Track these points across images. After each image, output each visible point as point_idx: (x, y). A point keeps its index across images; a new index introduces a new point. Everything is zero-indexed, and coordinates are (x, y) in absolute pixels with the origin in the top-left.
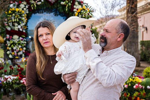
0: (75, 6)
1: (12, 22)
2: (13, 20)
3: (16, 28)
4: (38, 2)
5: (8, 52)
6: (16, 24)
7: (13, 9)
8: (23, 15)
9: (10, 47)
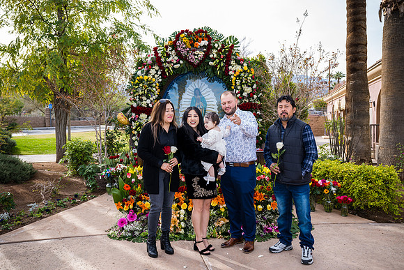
0: (230, 67)
1: (139, 95)
2: (140, 93)
3: (144, 104)
4: (174, 64)
5: (134, 138)
6: (144, 98)
7: (141, 77)
8: (154, 85)
9: (135, 130)
